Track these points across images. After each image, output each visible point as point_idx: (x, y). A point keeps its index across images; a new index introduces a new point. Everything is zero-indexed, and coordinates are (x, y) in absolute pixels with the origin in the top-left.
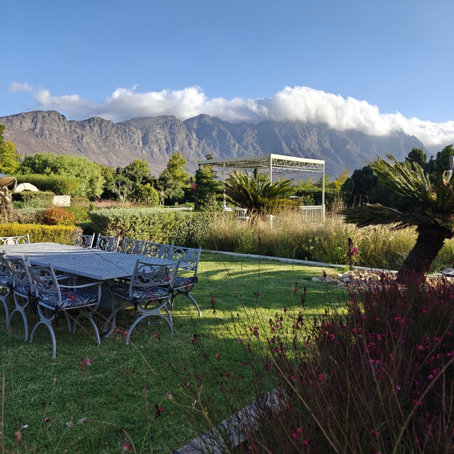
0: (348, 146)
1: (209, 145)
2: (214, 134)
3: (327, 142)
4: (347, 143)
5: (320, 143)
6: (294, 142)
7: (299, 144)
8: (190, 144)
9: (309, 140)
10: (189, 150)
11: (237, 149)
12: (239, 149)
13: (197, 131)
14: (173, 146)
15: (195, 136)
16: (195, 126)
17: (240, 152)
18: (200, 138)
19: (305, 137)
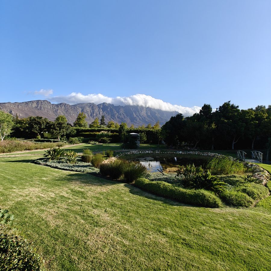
0: (156, 115)
1: (107, 114)
2: (109, 110)
3: (149, 113)
4: (156, 113)
5: (147, 113)
6: (137, 113)
7: (139, 114)
8: (99, 113)
9: (143, 112)
10: (99, 115)
11: (117, 115)
12: (118, 115)
14: (93, 114)
15: (101, 110)
16: (102, 107)
17: (118, 116)
18: (103, 111)
19: (141, 111)
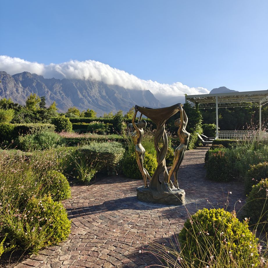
1: (31, 91)
2: (34, 84)
3: (104, 91)
4: (115, 93)
5: (100, 92)
6: (85, 91)
7: (88, 93)
8: (17, 90)
9: (93, 90)
10: (17, 94)
12: (51, 94)
13: (22, 83)
14: (5, 91)
15: (20, 85)
16: (21, 79)
17: (52, 96)
18: (24, 86)
19: (91, 89)
